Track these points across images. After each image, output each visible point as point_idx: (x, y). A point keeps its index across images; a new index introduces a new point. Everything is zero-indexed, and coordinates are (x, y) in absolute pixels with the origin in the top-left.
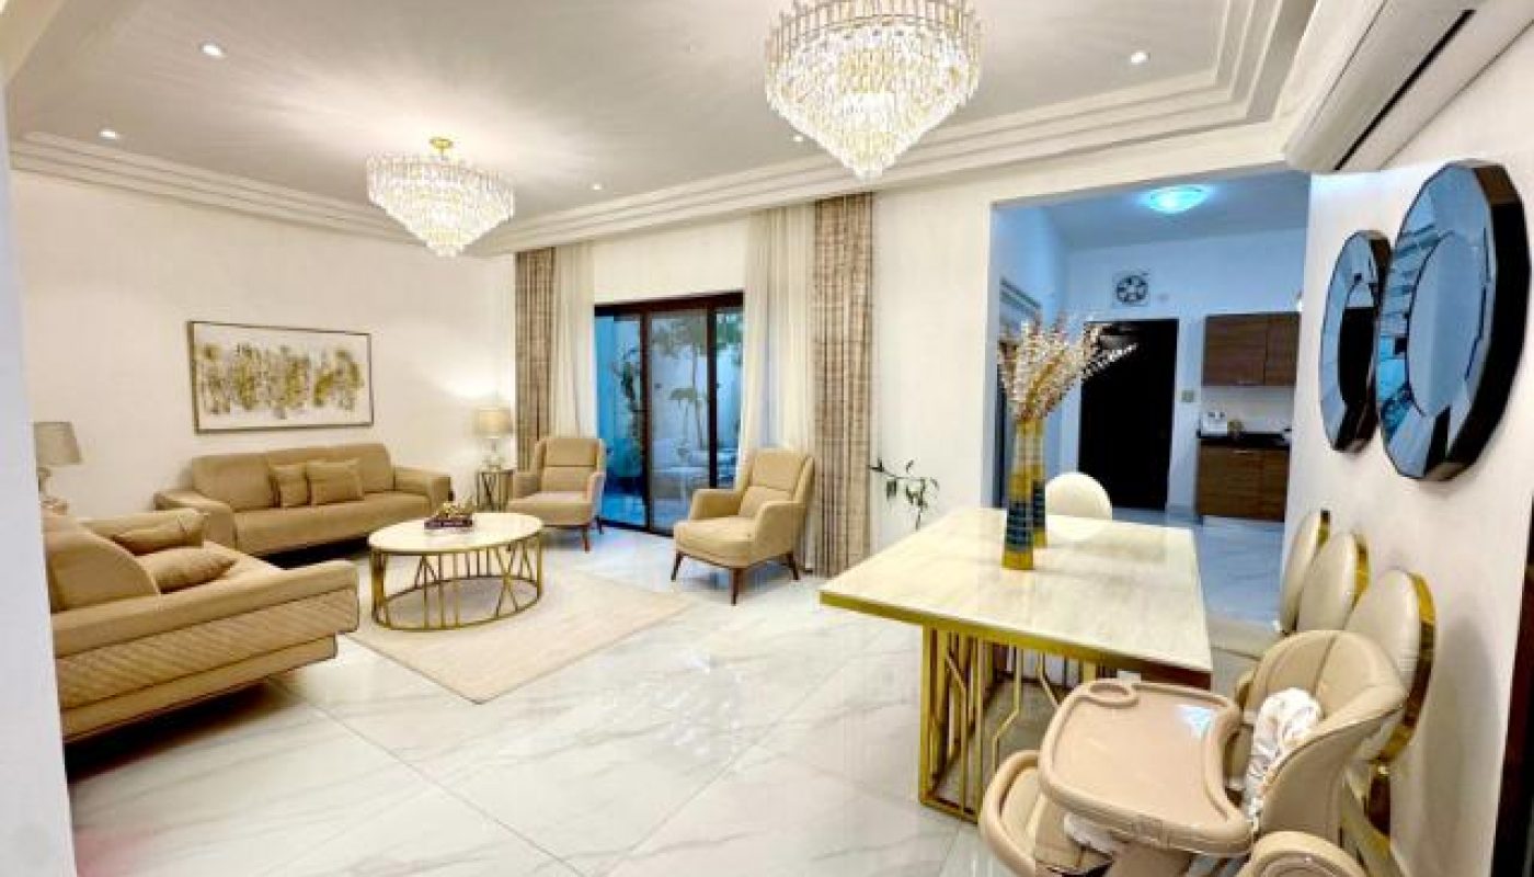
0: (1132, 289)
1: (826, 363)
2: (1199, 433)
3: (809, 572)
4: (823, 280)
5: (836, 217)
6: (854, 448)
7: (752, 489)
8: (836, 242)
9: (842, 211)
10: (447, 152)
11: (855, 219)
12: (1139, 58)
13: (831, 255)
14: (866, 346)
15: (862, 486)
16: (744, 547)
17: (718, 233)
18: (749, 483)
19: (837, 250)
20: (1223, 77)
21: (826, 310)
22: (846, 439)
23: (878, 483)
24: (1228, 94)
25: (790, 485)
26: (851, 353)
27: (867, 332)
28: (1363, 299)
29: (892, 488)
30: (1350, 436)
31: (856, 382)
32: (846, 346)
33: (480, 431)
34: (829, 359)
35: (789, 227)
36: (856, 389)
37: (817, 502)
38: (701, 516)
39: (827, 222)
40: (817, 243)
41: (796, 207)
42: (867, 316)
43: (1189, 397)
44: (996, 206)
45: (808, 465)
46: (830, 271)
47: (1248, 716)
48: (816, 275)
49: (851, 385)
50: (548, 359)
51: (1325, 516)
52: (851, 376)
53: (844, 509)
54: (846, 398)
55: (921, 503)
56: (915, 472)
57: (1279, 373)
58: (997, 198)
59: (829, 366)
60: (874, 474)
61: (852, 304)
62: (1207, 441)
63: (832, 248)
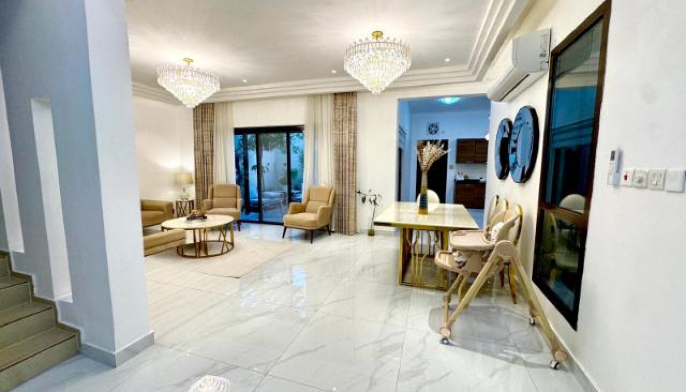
0: (433, 129)
1: (339, 154)
2: (455, 180)
3: (333, 232)
4: (337, 123)
5: (343, 100)
6: (351, 185)
7: (310, 202)
8: (343, 109)
9: (345, 97)
10: (191, 64)
11: (349, 101)
12: (447, 60)
13: (341, 113)
14: (354, 148)
15: (354, 199)
16: (314, 222)
17: (292, 103)
18: (308, 200)
19: (343, 112)
20: (470, 68)
21: (339, 134)
22: (347, 182)
23: (359, 198)
24: (471, 72)
25: (326, 200)
26: (349, 150)
27: (355, 143)
28: (506, 135)
29: (364, 200)
30: (503, 175)
31: (351, 161)
32: (347, 148)
33: (177, 184)
34: (341, 152)
35: (323, 103)
36: (351, 163)
37: (336, 206)
38: (293, 213)
39: (339, 102)
40: (335, 110)
41: (326, 95)
42: (355, 137)
43: (452, 167)
44: (399, 100)
45: (333, 192)
46: (341, 120)
47: (490, 232)
48: (335, 121)
49: (349, 163)
50: (212, 151)
51: (498, 197)
52: (349, 159)
53: (347, 207)
54: (347, 167)
55: (375, 203)
56: (372, 193)
57: (482, 159)
58: (401, 97)
59: (341, 155)
60: (358, 194)
61: (350, 132)
62: (457, 183)
63: (341, 111)
